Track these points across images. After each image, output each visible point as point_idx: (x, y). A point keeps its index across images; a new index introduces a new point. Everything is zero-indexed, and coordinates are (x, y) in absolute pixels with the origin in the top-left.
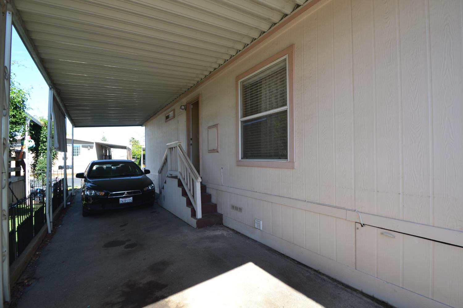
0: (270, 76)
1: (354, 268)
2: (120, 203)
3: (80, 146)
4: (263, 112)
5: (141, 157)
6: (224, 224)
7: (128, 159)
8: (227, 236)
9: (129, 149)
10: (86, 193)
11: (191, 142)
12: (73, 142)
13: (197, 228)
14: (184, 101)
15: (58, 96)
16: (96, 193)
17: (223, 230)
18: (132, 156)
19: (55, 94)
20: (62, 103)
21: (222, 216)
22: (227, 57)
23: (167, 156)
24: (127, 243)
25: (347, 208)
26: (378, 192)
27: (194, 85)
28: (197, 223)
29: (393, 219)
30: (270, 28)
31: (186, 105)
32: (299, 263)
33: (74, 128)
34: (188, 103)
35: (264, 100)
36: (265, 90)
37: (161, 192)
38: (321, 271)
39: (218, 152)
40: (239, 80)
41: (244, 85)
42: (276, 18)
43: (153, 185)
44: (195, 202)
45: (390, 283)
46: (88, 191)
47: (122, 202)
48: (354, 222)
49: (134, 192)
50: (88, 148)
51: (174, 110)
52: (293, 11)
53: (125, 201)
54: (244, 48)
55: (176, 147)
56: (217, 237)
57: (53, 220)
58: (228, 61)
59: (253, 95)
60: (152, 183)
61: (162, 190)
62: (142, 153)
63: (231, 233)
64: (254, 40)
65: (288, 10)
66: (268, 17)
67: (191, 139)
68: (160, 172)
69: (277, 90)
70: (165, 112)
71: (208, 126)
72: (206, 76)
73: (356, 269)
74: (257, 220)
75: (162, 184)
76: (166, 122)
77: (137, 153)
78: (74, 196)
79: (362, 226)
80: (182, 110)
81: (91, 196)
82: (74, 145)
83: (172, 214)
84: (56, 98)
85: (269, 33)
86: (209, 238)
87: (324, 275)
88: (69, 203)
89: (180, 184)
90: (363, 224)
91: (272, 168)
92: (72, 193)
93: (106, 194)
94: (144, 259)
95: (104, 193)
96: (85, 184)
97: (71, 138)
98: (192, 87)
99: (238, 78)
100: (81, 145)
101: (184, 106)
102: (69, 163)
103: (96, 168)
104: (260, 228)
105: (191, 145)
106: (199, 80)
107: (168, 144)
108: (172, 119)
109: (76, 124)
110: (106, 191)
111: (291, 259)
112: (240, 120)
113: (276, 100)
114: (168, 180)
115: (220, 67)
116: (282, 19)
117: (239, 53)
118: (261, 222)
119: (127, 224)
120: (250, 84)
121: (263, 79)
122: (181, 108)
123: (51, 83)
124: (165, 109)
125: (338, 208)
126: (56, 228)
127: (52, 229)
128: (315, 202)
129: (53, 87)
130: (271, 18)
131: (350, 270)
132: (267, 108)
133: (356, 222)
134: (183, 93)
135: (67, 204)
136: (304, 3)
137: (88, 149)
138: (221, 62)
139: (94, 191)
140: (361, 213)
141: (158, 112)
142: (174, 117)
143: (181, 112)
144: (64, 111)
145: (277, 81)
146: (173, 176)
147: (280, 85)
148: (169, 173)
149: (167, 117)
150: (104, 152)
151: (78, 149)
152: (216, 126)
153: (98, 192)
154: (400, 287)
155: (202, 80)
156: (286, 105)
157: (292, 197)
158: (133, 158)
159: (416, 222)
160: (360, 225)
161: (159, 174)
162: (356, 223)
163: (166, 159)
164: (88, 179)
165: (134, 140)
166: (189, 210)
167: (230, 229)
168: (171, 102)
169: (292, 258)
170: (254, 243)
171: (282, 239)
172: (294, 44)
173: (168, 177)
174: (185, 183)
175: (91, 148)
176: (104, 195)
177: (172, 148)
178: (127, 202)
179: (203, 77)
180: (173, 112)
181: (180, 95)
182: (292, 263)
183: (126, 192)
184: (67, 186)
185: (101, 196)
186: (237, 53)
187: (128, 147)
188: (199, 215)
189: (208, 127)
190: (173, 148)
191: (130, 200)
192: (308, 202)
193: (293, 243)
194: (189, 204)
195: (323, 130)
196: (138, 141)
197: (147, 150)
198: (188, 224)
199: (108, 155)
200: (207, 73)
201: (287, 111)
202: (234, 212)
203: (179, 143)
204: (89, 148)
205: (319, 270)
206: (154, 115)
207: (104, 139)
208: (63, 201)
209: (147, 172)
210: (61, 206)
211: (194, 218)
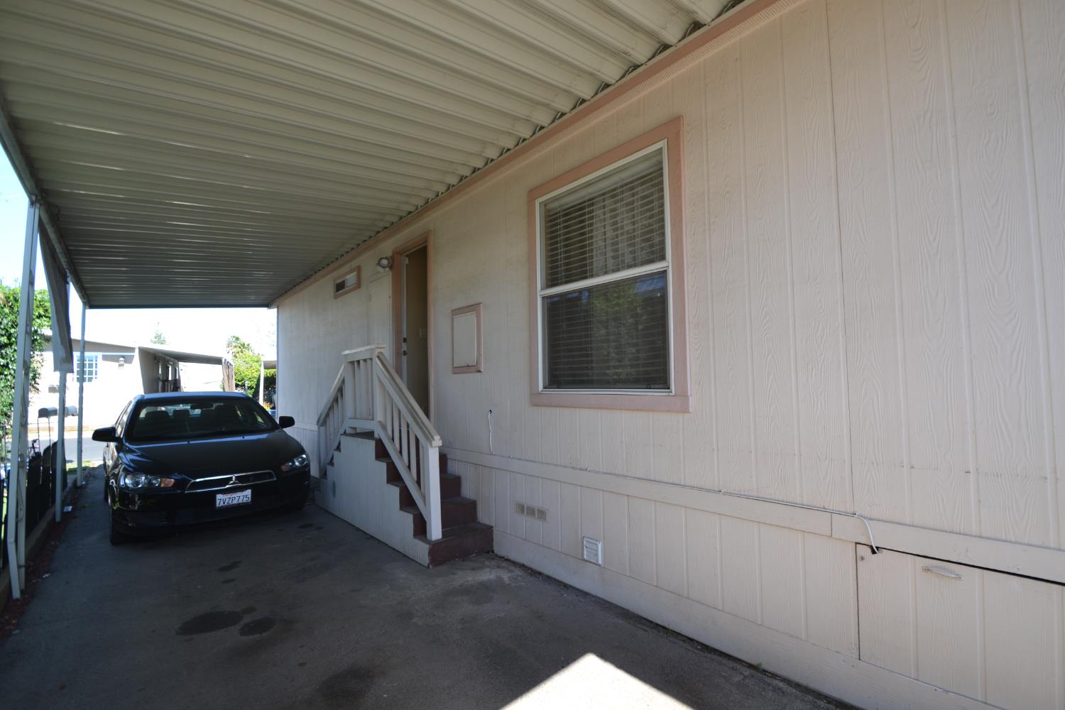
0: (613, 193)
1: (854, 656)
2: (217, 505)
3: (96, 357)
4: (598, 275)
5: (258, 385)
6: (495, 551)
7: (224, 389)
8: (513, 585)
9: (228, 366)
10: (122, 483)
11: (404, 347)
12: (86, 346)
13: (430, 566)
14: (388, 246)
15: (53, 226)
16: (150, 483)
17: (498, 567)
18: (234, 382)
19: (45, 220)
20: (60, 243)
21: (492, 532)
22: (509, 143)
23: (343, 381)
24: (247, 619)
25: (831, 508)
26: (912, 467)
27: (417, 209)
28: (431, 553)
29: (952, 532)
30: (623, 76)
31: (392, 257)
32: (706, 648)
33: (87, 310)
34: (398, 253)
35: (600, 247)
36: (603, 224)
37: (324, 474)
38: (765, 666)
39: (480, 372)
40: (537, 198)
41: (549, 211)
42: (640, 51)
43: (304, 456)
44: (425, 498)
45: (953, 693)
46: (129, 476)
47: (222, 504)
48: (851, 542)
49: (256, 477)
50: (118, 361)
51: (359, 269)
52: (684, 37)
53: (230, 502)
54: (553, 121)
55: (371, 359)
56: (486, 587)
57: (27, 559)
58: (511, 152)
59: (571, 235)
60: (303, 451)
61: (329, 468)
62: (263, 373)
63: (520, 576)
64: (581, 104)
65: (671, 34)
66: (623, 47)
67: (405, 340)
68: (323, 421)
69: (634, 223)
70: (335, 274)
71: (454, 308)
72: (449, 188)
73: (860, 659)
74: (588, 540)
75: (327, 454)
76: (336, 297)
77: (248, 373)
78: (82, 487)
79: (874, 552)
80: (380, 269)
81: (135, 490)
82: (87, 354)
83: (358, 530)
84: (46, 230)
85: (618, 87)
86: (467, 591)
87: (774, 676)
88: (70, 508)
89: (382, 453)
90: (877, 548)
91: (629, 410)
92: (75, 481)
93: (180, 484)
94: (301, 665)
95: (172, 480)
96: (119, 457)
97: (79, 337)
98: (410, 213)
99: (533, 193)
100: (100, 355)
101: (386, 258)
102: (72, 402)
103: (147, 414)
104: (597, 561)
105: (405, 353)
106: (431, 196)
107: (347, 352)
108: (354, 289)
109: (91, 301)
110: (179, 477)
111: (685, 638)
112: (541, 292)
113: (631, 249)
114: (346, 441)
115: (487, 167)
116: (653, 56)
117: (521, 145)
118: (600, 546)
119: (240, 562)
120: (565, 207)
121: (596, 197)
122: (379, 264)
123: (37, 187)
124: (332, 266)
125: (809, 508)
126: (34, 581)
127: (23, 587)
128: (746, 493)
129: (39, 198)
130: (631, 52)
131: (844, 661)
132: (608, 266)
133: (856, 543)
134: (386, 228)
135: (65, 510)
136: (713, 20)
137: (117, 364)
138: (492, 153)
139: (143, 478)
140: (871, 519)
141: (316, 273)
142: (358, 285)
143: (379, 272)
144: (65, 267)
145: (633, 202)
146: (358, 431)
147: (641, 212)
148: (348, 425)
149: (340, 287)
150: (160, 372)
151: (91, 366)
152: (474, 308)
153: (156, 479)
154: (978, 701)
155: (437, 196)
156: (662, 258)
157: (683, 483)
158: (237, 386)
159: (1013, 540)
160: (869, 550)
161: (319, 428)
162: (858, 545)
163: (341, 390)
164: (127, 444)
165: (239, 342)
166: (408, 519)
167: (514, 563)
168: (353, 249)
169: (687, 635)
170: (582, 600)
171: (656, 586)
172: (683, 117)
173: (345, 433)
174: (395, 449)
175: (125, 362)
176: (173, 486)
177: (358, 362)
178: (235, 502)
179: (442, 188)
180: (355, 273)
181: (378, 232)
182: (690, 648)
183: (234, 476)
184: (64, 462)
185: (165, 489)
186: (534, 133)
187: (225, 360)
188: (436, 531)
189: (453, 311)
190: (361, 362)
191: (245, 496)
192: (725, 493)
193: (688, 598)
194: (407, 502)
195: (763, 321)
196: (248, 345)
197: (281, 366)
198: (405, 556)
199: (170, 378)
200: (453, 180)
201: (665, 272)
202: (524, 522)
203: (379, 350)
204: (122, 363)
205: (761, 664)
206: (305, 280)
207: (159, 338)
208: (54, 502)
209: (288, 421)
210: (48, 518)
211: (423, 541)
